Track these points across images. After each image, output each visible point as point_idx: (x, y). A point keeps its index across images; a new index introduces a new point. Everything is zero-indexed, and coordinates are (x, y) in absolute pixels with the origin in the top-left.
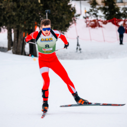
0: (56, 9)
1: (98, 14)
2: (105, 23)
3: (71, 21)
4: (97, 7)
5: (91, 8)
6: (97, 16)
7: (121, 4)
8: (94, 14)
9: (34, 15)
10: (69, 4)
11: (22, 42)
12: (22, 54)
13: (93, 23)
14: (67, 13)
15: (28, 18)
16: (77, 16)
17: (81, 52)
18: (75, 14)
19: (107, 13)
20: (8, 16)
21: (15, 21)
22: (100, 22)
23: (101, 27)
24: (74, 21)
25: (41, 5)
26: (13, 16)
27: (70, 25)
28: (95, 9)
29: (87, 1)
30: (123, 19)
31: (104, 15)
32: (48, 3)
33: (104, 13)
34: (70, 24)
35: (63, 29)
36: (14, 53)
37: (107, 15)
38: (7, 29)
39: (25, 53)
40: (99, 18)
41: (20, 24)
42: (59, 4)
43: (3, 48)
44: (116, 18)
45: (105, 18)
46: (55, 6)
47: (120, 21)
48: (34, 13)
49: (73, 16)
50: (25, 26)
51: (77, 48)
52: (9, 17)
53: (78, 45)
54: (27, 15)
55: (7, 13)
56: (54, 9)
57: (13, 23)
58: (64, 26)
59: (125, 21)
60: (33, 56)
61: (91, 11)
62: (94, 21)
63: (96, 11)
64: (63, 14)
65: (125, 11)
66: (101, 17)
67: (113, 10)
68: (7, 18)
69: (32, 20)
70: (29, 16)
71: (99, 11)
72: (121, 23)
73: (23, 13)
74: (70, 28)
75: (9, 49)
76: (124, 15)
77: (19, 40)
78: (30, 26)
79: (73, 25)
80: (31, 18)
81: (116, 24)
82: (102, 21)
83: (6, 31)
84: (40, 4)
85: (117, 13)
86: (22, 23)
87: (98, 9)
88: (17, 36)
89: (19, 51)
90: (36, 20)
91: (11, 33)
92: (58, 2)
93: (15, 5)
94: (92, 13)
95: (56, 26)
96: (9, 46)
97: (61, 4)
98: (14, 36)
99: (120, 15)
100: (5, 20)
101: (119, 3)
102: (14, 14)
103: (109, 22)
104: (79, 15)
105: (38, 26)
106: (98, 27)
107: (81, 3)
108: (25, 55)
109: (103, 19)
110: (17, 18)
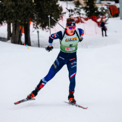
0: (47, 8)
1: (80, 12)
2: (86, 19)
3: (59, 17)
4: (80, 6)
5: (76, 8)
6: (80, 14)
7: (99, 4)
8: (77, 12)
9: (29, 12)
10: (57, 4)
11: (19, 34)
12: (18, 44)
13: (76, 19)
14: (56, 11)
15: (24, 15)
16: (63, 14)
18: (62, 12)
19: (88, 12)
20: (8, 12)
21: (14, 16)
22: (82, 19)
23: (83, 22)
24: (61, 18)
25: (35, 4)
26: (12, 13)
28: (78, 8)
29: (72, 2)
30: (101, 17)
31: (86, 13)
32: (40, 3)
33: (86, 12)
36: (12, 43)
37: (88, 13)
38: (7, 23)
39: (21, 42)
40: (81, 16)
41: (18, 20)
42: (49, 4)
43: (4, 38)
44: (95, 15)
45: (86, 15)
46: (46, 5)
47: (98, 18)
48: (29, 10)
49: (61, 14)
50: (22, 21)
52: (9, 14)
54: (23, 12)
55: (7, 10)
56: (45, 8)
57: (12, 18)
59: (102, 18)
61: (75, 9)
62: (78, 18)
63: (79, 10)
64: (52, 12)
65: (102, 10)
66: (83, 14)
67: (92, 9)
68: (7, 15)
69: (27, 16)
70: (25, 13)
71: (82, 10)
72: (99, 20)
73: (20, 11)
75: (8, 39)
76: (102, 13)
77: (17, 32)
78: (25, 21)
80: (26, 15)
81: (95, 21)
82: (84, 18)
83: (7, 25)
84: (33, 3)
85: (96, 12)
86: (19, 19)
87: (81, 8)
88: (15, 29)
89: (17, 41)
90: (30, 16)
91: (10, 27)
92: (48, 2)
93: (14, 4)
94: (76, 11)
96: (8, 37)
97: (51, 4)
98: (13, 29)
99: (99, 13)
100: (5, 16)
101: (98, 3)
102: (13, 11)
103: (90, 19)
104: (65, 13)
106: (80, 23)
107: (67, 3)
108: (21, 44)
109: (85, 16)
110: (15, 14)
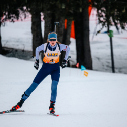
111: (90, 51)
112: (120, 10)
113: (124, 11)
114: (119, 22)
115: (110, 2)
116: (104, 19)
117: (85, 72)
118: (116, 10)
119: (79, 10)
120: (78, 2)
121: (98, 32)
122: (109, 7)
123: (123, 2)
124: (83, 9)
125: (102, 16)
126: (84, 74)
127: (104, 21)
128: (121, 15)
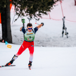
17: (67, 37)
27: (54, 3)
34: (54, 1)
35: (45, 8)
51: (63, 32)
53: (64, 28)
58: (46, 4)
60: (6, 42)
74: (53, 6)
79: (58, 2)
95: (36, 3)
105: (13, 3)
111: (10, 31)
112: (29, 6)
113: (32, 7)
114: (29, 14)
115: (23, 2)
116: (19, 12)
117: (8, 45)
118: (27, 6)
119: (4, 6)
120: (3, 1)
121: (16, 20)
122: (23, 5)
123: (31, 2)
124: (6, 6)
125: (18, 10)
126: (7, 47)
127: (19, 13)
128: (30, 10)
